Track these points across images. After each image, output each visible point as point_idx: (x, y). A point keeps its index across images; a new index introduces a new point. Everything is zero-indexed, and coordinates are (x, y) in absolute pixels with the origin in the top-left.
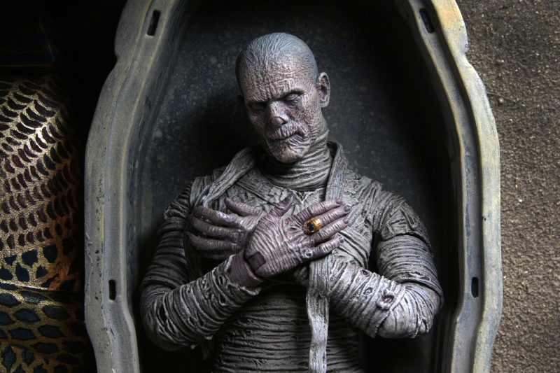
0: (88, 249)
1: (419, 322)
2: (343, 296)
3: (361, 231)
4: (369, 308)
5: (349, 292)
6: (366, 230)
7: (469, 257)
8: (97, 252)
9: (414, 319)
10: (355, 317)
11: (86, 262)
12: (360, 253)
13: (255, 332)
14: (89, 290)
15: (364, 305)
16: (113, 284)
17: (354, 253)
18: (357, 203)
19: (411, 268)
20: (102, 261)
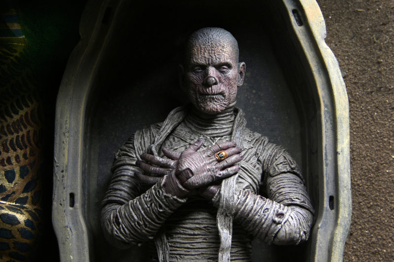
0: (56, 169)
1: (302, 233)
2: (248, 215)
3: (255, 167)
4: (267, 223)
5: (252, 212)
6: (258, 166)
7: (327, 181)
8: (62, 171)
9: (298, 230)
10: (257, 229)
11: (54, 178)
12: (254, 181)
13: (177, 236)
14: (56, 198)
15: (263, 220)
16: (72, 196)
17: (250, 181)
18: (252, 148)
19: (293, 196)
20: (65, 178)
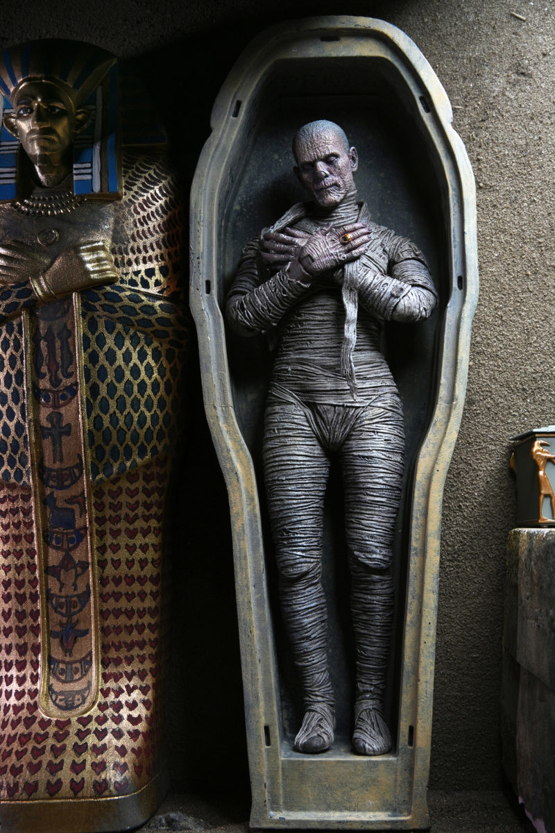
0: (192, 256)
1: (422, 309)
2: (368, 288)
3: (380, 256)
4: (386, 296)
5: (372, 286)
6: (383, 256)
8: (198, 258)
9: (418, 306)
11: (191, 265)
12: (379, 269)
13: (307, 323)
14: (193, 284)
15: (382, 294)
20: (201, 264)
